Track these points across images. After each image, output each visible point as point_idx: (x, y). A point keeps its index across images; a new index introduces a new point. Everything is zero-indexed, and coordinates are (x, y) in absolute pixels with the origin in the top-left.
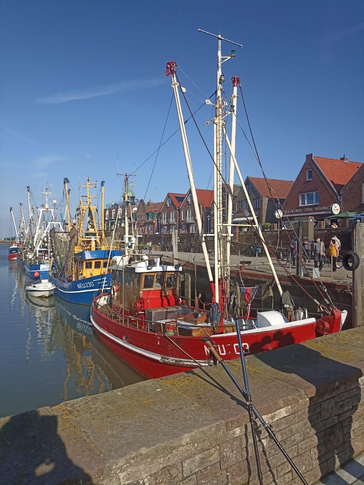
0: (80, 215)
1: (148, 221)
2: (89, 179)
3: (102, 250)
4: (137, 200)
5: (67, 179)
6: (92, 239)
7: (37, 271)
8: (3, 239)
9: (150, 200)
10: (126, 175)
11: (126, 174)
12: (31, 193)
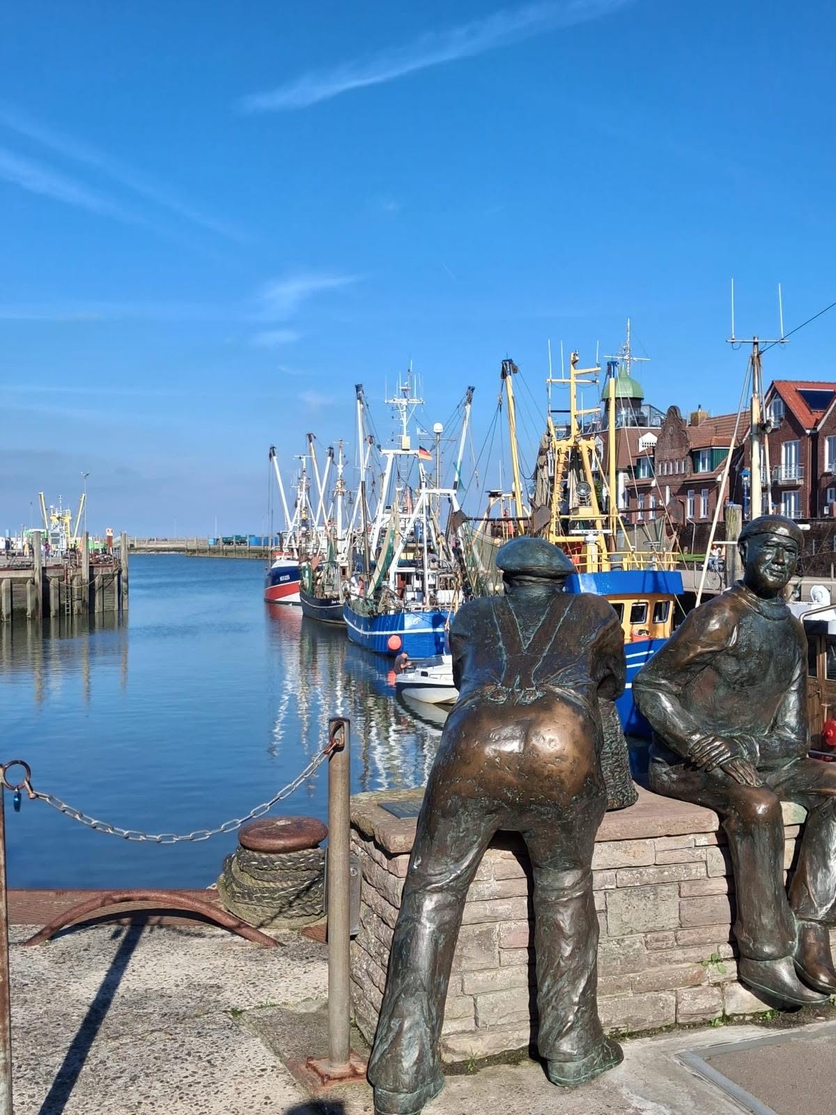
0: (545, 467)
1: (695, 476)
2: (577, 358)
3: (626, 569)
4: (651, 407)
5: (510, 361)
6: (588, 538)
7: (394, 632)
8: (211, 542)
9: (700, 407)
10: (756, 343)
11: (756, 340)
12: (365, 403)
